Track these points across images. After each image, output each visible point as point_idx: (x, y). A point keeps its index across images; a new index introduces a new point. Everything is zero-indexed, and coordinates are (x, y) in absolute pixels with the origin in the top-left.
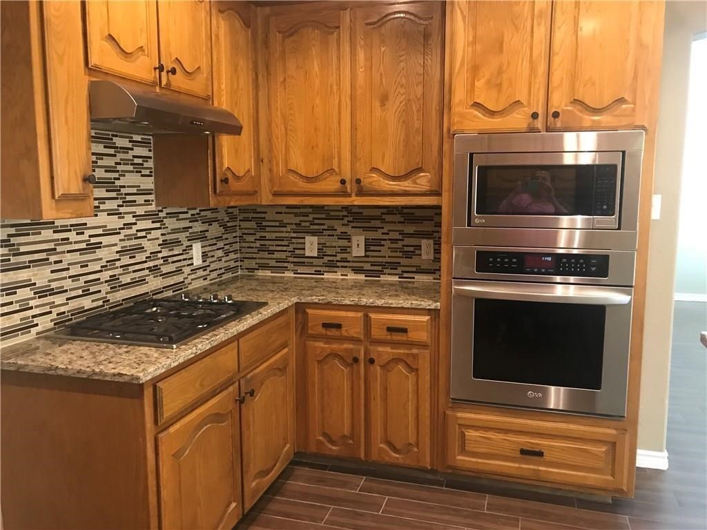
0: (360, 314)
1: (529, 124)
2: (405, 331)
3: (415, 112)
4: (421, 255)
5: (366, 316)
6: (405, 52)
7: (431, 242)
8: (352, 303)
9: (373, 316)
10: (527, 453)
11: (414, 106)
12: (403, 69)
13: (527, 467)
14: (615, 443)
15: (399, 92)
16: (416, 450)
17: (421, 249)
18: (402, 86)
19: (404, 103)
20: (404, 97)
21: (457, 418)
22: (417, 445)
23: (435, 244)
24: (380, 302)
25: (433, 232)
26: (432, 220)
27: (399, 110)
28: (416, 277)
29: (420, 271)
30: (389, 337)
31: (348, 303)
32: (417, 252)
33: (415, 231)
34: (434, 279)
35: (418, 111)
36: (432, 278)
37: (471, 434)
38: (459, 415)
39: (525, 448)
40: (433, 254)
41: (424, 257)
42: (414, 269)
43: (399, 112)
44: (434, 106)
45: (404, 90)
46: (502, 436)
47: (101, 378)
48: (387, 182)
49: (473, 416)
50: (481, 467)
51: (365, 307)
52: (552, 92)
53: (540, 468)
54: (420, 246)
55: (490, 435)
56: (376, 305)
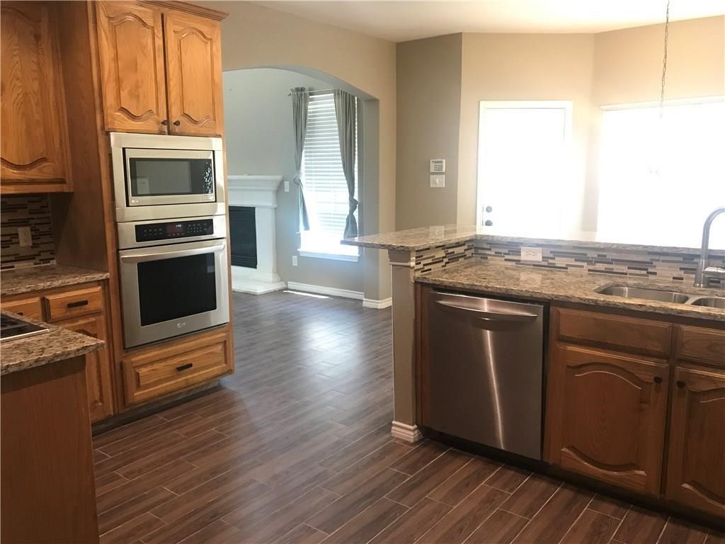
0: (37, 300)
1: (159, 128)
2: (86, 303)
3: (34, 106)
4: (18, 243)
5: (43, 300)
6: (17, 47)
7: (28, 228)
8: (29, 290)
9: (50, 298)
10: (181, 369)
11: (32, 100)
12: (17, 63)
13: (181, 380)
14: (225, 342)
15: (15, 85)
16: (100, 404)
17: (18, 237)
18: (18, 79)
19: (21, 96)
20: (21, 90)
21: (132, 362)
22: (101, 400)
23: (32, 231)
24: (57, 283)
25: (28, 219)
26: (26, 208)
27: (17, 102)
28: (16, 265)
29: (20, 259)
30: (68, 314)
31: (24, 290)
32: (14, 240)
33: (9, 220)
34: (35, 264)
35: (37, 105)
36: (32, 264)
37: (143, 371)
38: (133, 360)
39: (179, 366)
40: (31, 240)
41: (22, 244)
42: (13, 258)
43: (18, 104)
44: (51, 103)
45: (20, 84)
46: (163, 364)
47: (63, 358)
48: (12, 171)
49: (142, 357)
50: (152, 394)
51: (43, 290)
52: (171, 107)
53: (188, 377)
54: (17, 234)
55: (156, 366)
56: (54, 286)
